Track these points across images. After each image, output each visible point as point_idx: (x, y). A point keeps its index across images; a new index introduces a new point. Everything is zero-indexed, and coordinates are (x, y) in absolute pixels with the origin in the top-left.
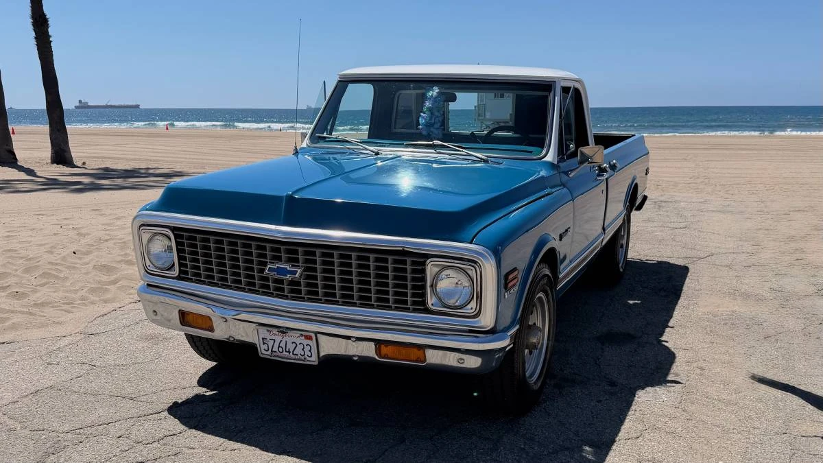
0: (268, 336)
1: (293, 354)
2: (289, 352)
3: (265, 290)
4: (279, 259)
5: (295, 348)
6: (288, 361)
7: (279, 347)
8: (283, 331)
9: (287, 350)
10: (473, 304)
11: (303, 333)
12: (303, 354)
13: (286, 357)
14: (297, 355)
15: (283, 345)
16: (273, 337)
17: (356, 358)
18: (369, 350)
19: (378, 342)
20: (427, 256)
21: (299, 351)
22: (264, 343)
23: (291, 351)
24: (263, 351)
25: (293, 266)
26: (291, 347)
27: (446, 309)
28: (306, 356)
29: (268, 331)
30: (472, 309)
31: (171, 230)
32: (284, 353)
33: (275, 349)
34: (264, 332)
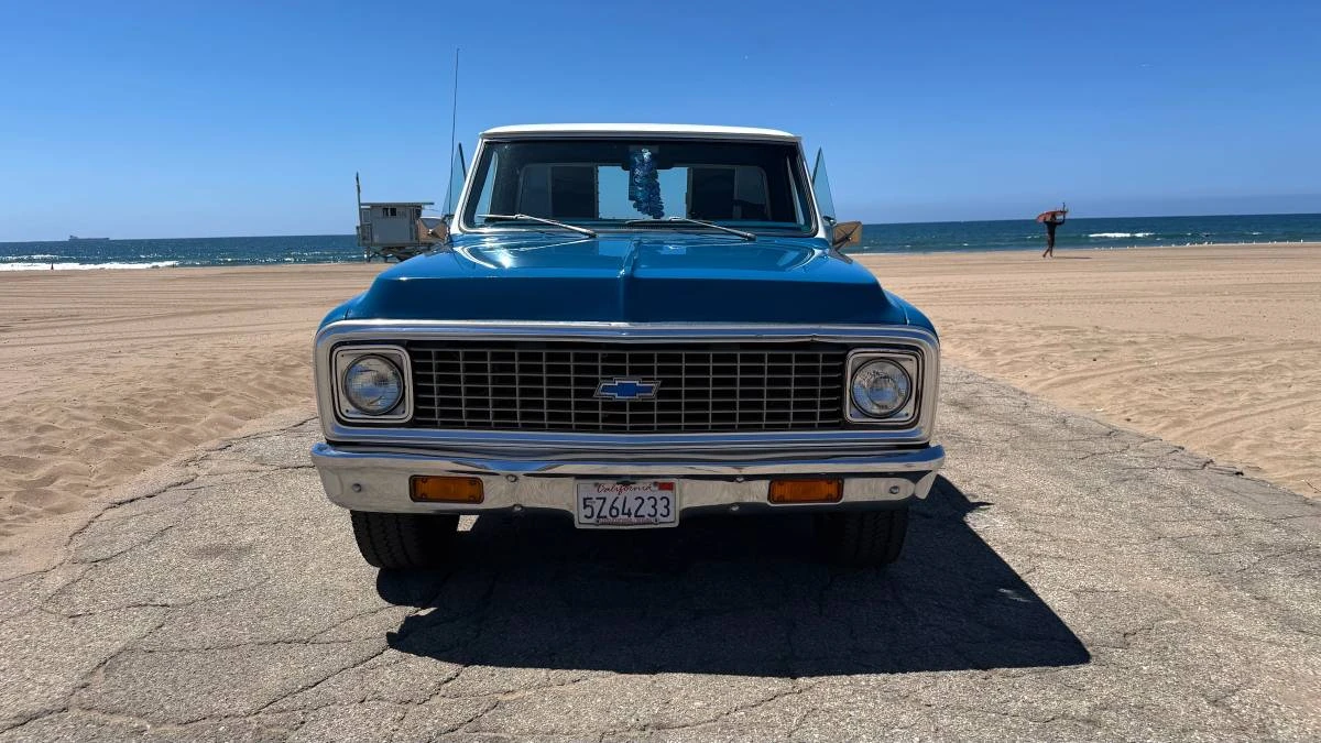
0: (594, 494)
1: (636, 516)
2: (629, 514)
3: (587, 423)
4: (621, 371)
5: (640, 506)
6: (629, 527)
7: (612, 507)
8: (625, 481)
9: (626, 511)
10: (909, 409)
11: (660, 480)
12: (653, 513)
13: (624, 523)
14: (643, 516)
15: (619, 504)
16: (603, 495)
17: (734, 509)
18: (758, 493)
19: (774, 479)
20: (847, 347)
21: (646, 510)
22: (585, 507)
23: (633, 512)
24: (582, 520)
25: (644, 379)
26: (633, 505)
27: (869, 420)
28: (658, 515)
29: (596, 484)
30: (907, 415)
31: (403, 346)
32: (621, 516)
33: (605, 512)
34: (588, 488)
